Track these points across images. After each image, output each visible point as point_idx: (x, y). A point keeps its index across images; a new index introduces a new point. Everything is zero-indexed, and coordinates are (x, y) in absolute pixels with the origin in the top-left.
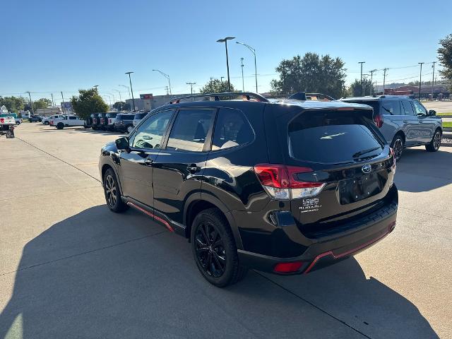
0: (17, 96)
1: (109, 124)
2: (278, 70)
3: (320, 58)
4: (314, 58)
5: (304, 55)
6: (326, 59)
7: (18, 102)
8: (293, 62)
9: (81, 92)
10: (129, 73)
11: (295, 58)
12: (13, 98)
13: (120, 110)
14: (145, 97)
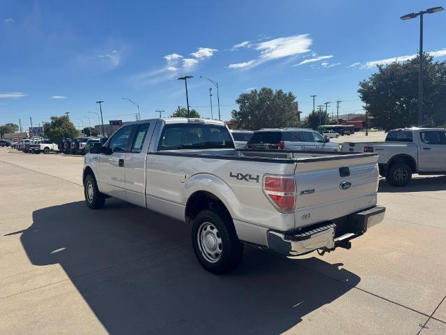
1: (80, 148)
2: (238, 101)
3: (274, 92)
4: (270, 92)
5: (260, 89)
6: (280, 92)
8: (251, 95)
9: (53, 118)
10: (100, 102)
11: (252, 92)
13: (89, 135)
14: (114, 123)
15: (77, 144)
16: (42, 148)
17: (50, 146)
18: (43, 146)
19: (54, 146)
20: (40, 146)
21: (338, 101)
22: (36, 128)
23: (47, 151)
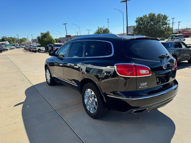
0: (13, 37)
6: (159, 15)
7: (13, 40)
9: (42, 34)
10: (65, 24)
11: (144, 16)
12: (11, 38)
14: (68, 36)
15: (52, 47)
16: (37, 50)
17: (41, 48)
18: (38, 48)
19: (43, 49)
20: (36, 48)
21: (179, 22)
22: (34, 39)
23: (39, 51)
